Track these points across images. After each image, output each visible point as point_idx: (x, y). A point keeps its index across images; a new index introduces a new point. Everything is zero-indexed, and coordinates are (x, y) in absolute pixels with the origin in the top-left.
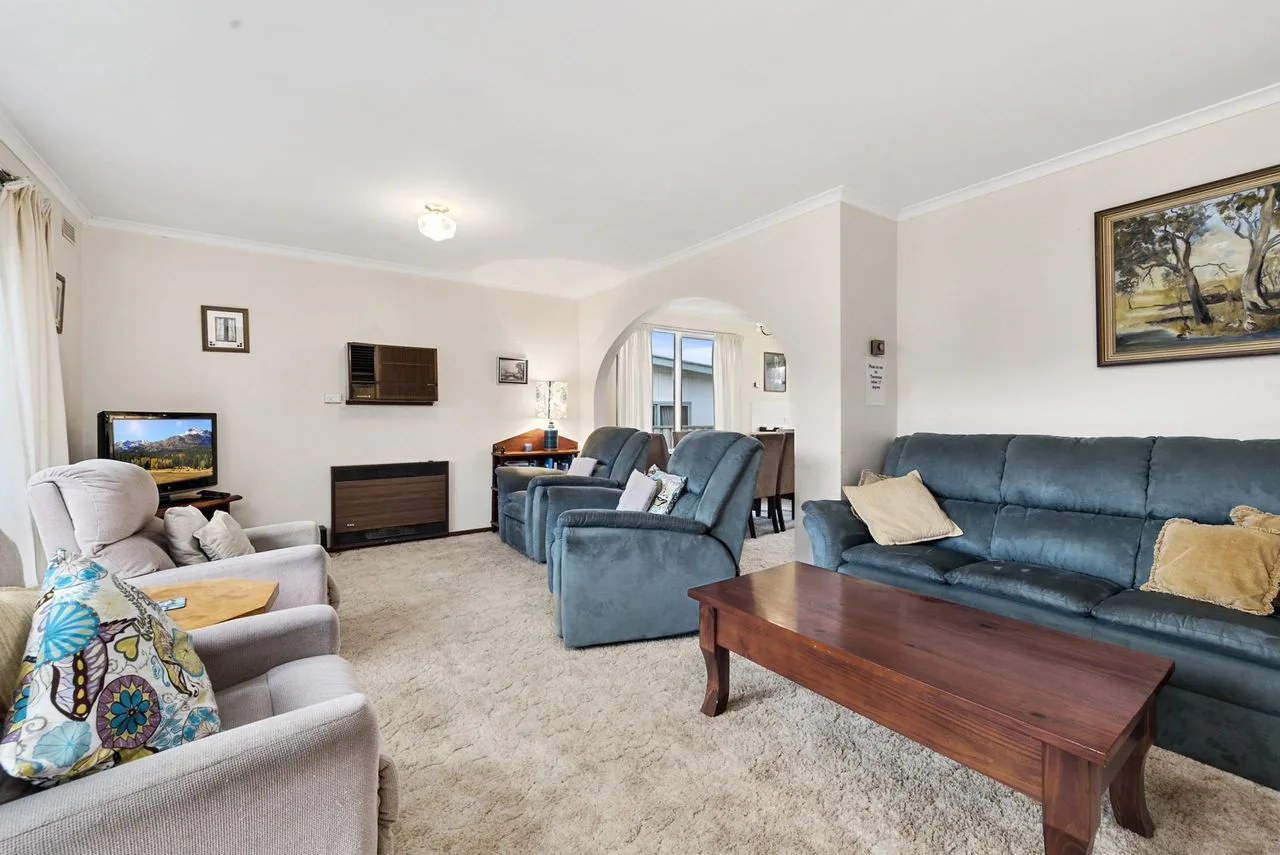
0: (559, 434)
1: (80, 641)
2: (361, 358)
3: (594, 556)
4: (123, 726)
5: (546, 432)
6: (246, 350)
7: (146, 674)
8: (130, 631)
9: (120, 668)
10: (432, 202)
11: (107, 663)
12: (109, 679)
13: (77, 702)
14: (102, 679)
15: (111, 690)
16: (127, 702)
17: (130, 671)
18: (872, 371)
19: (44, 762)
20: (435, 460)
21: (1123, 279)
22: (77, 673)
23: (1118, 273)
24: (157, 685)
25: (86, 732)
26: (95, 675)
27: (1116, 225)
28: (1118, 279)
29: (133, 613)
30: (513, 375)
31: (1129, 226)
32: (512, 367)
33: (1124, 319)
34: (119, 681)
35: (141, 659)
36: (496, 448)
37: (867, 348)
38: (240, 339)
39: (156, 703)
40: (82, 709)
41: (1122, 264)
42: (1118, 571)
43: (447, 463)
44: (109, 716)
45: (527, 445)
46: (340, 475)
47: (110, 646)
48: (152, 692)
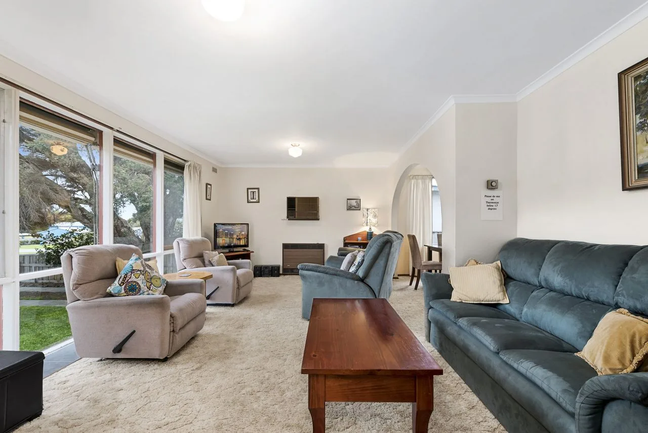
0: (374, 233)
1: (127, 272)
2: (291, 202)
3: (310, 283)
4: (130, 291)
5: (368, 232)
6: (259, 202)
7: (140, 283)
8: (139, 272)
9: (133, 279)
10: (293, 143)
11: (131, 277)
12: (129, 280)
13: (122, 283)
14: (128, 280)
15: (129, 283)
16: (132, 286)
17: (135, 280)
18: (489, 200)
19: (112, 291)
20: (320, 243)
21: (641, 120)
22: (124, 277)
23: (638, 116)
24: (142, 286)
25: (121, 289)
26: (127, 279)
27: (637, 78)
28: (638, 121)
29: (142, 269)
30: (353, 206)
31: (645, 78)
32: (354, 203)
33: (642, 152)
34: (132, 281)
35: (139, 279)
36: (345, 239)
37: (485, 184)
38: (257, 199)
39: (140, 289)
40: (122, 284)
41: (641, 108)
42: (577, 340)
43: (324, 244)
44: (127, 287)
45: (359, 238)
46: (286, 246)
47: (133, 274)
48: (140, 286)
